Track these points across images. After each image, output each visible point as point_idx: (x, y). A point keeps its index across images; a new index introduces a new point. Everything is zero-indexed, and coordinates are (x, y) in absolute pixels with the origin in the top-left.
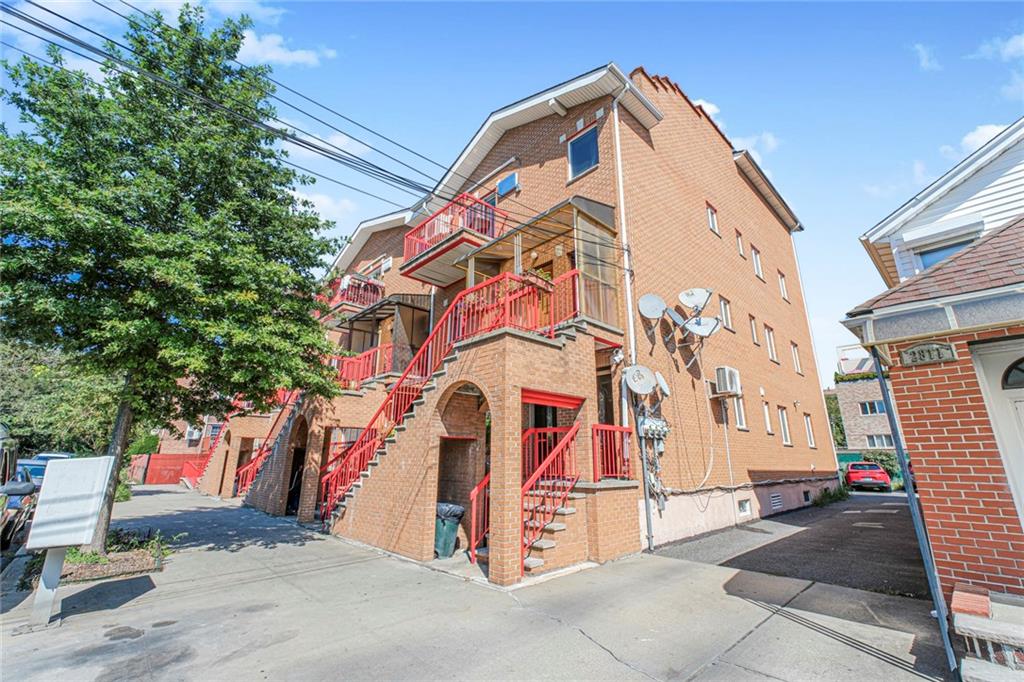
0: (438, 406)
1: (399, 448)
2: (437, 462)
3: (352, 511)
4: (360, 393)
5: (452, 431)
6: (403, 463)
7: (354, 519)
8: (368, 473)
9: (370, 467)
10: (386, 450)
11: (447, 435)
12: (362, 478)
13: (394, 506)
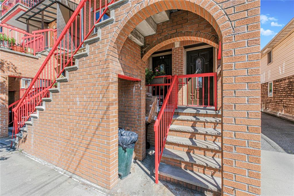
0: (117, 42)
1: (72, 86)
2: (117, 98)
3: (33, 135)
4: (37, 56)
5: (127, 71)
6: (78, 99)
7: (34, 142)
8: (43, 107)
9: (44, 103)
10: (58, 88)
11: (122, 74)
12: (38, 111)
13: (71, 136)
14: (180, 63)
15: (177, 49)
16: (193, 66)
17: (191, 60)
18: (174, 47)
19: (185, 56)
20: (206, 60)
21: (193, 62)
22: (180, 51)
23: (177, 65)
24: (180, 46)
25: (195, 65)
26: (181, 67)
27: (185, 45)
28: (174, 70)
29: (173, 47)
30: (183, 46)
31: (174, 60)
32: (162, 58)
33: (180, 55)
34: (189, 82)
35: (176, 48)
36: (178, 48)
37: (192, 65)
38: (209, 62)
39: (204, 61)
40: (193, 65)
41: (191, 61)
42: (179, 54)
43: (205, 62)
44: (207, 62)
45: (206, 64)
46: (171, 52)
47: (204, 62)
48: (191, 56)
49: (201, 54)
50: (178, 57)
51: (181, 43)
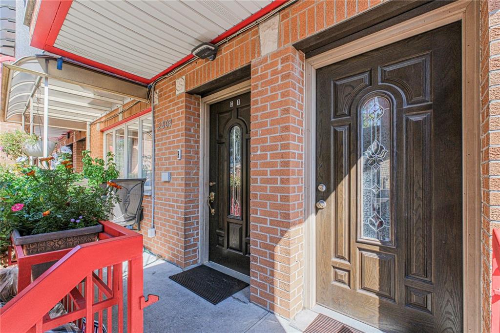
14: (278, 122)
15: (269, 62)
16: (344, 130)
17: (336, 106)
18: (259, 53)
19: (308, 89)
20: (415, 99)
21: (346, 112)
22: (280, 67)
23: (269, 132)
24: (279, 44)
25: (354, 129)
26: (282, 138)
27: (299, 39)
28: (259, 153)
29: (253, 57)
30: (290, 45)
31: (257, 110)
32: (235, 103)
33: (280, 87)
34: (329, 205)
35: (265, 60)
36: (275, 55)
37: (338, 129)
38: (430, 112)
39: (400, 104)
40: (346, 127)
41: (336, 111)
42: (276, 80)
43: (409, 110)
44: (419, 109)
45: (417, 122)
46: (248, 81)
47: (400, 112)
48: (335, 85)
49: (383, 72)
50: (273, 98)
51: (283, 33)
